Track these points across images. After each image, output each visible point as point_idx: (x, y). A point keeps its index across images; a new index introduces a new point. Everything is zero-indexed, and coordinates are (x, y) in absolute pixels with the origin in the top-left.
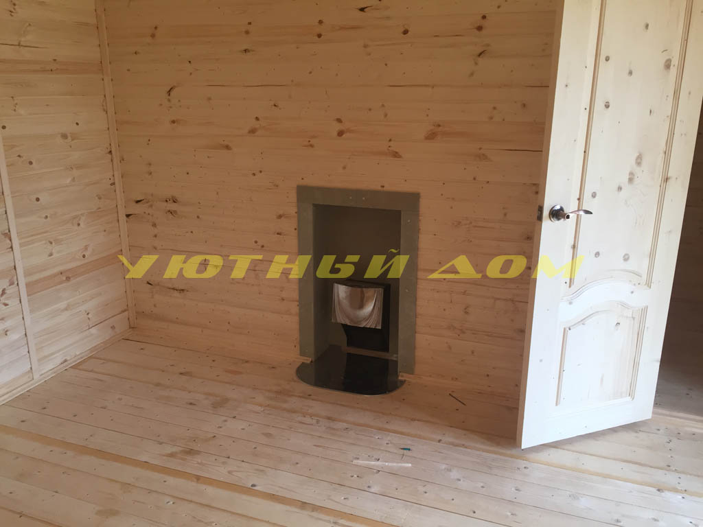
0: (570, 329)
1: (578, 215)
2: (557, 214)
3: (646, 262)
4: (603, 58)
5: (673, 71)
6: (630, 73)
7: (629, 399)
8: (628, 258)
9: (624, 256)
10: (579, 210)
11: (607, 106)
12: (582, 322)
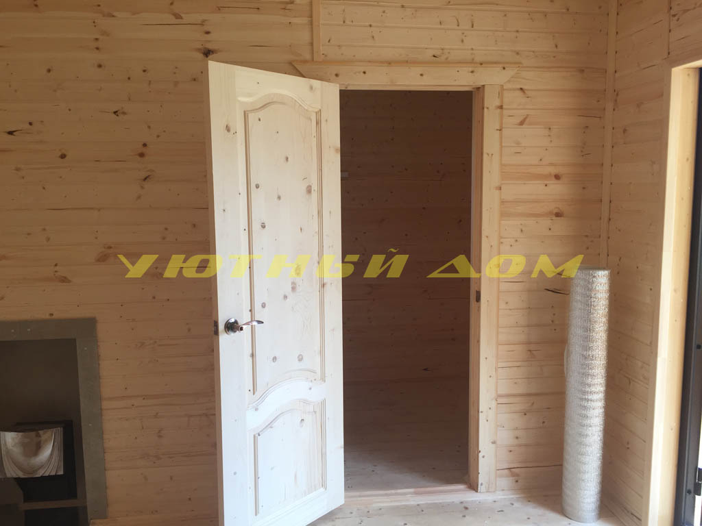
0: (259, 435)
1: (252, 326)
2: (232, 327)
3: (318, 359)
4: (253, 186)
5: (314, 195)
6: (279, 198)
7: (322, 489)
8: (302, 358)
9: (298, 357)
10: (252, 321)
11: (264, 227)
12: (270, 425)
